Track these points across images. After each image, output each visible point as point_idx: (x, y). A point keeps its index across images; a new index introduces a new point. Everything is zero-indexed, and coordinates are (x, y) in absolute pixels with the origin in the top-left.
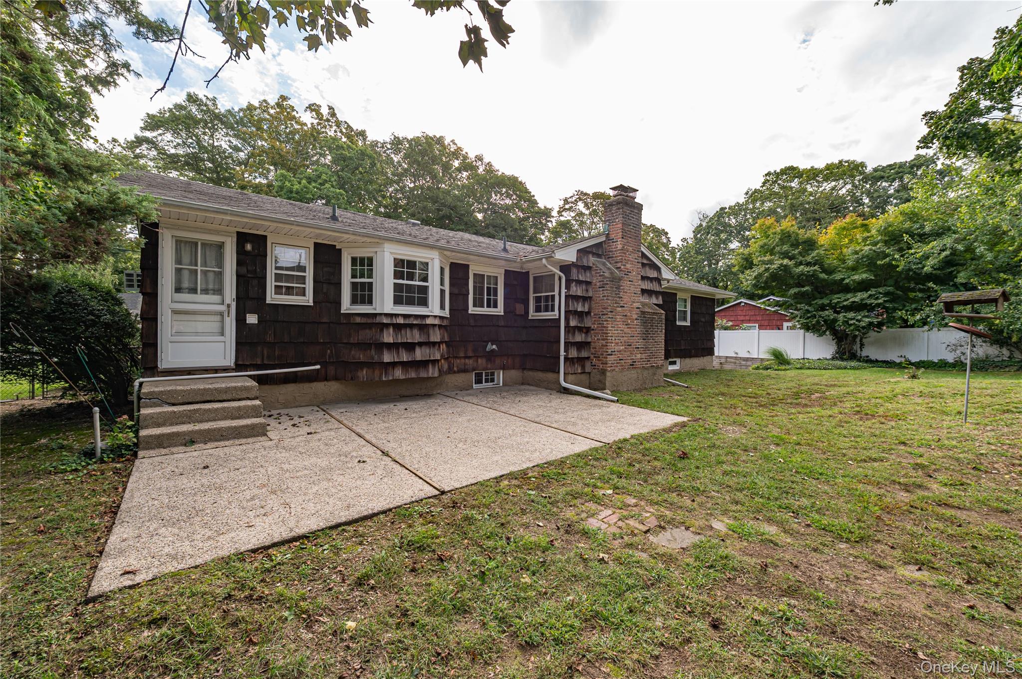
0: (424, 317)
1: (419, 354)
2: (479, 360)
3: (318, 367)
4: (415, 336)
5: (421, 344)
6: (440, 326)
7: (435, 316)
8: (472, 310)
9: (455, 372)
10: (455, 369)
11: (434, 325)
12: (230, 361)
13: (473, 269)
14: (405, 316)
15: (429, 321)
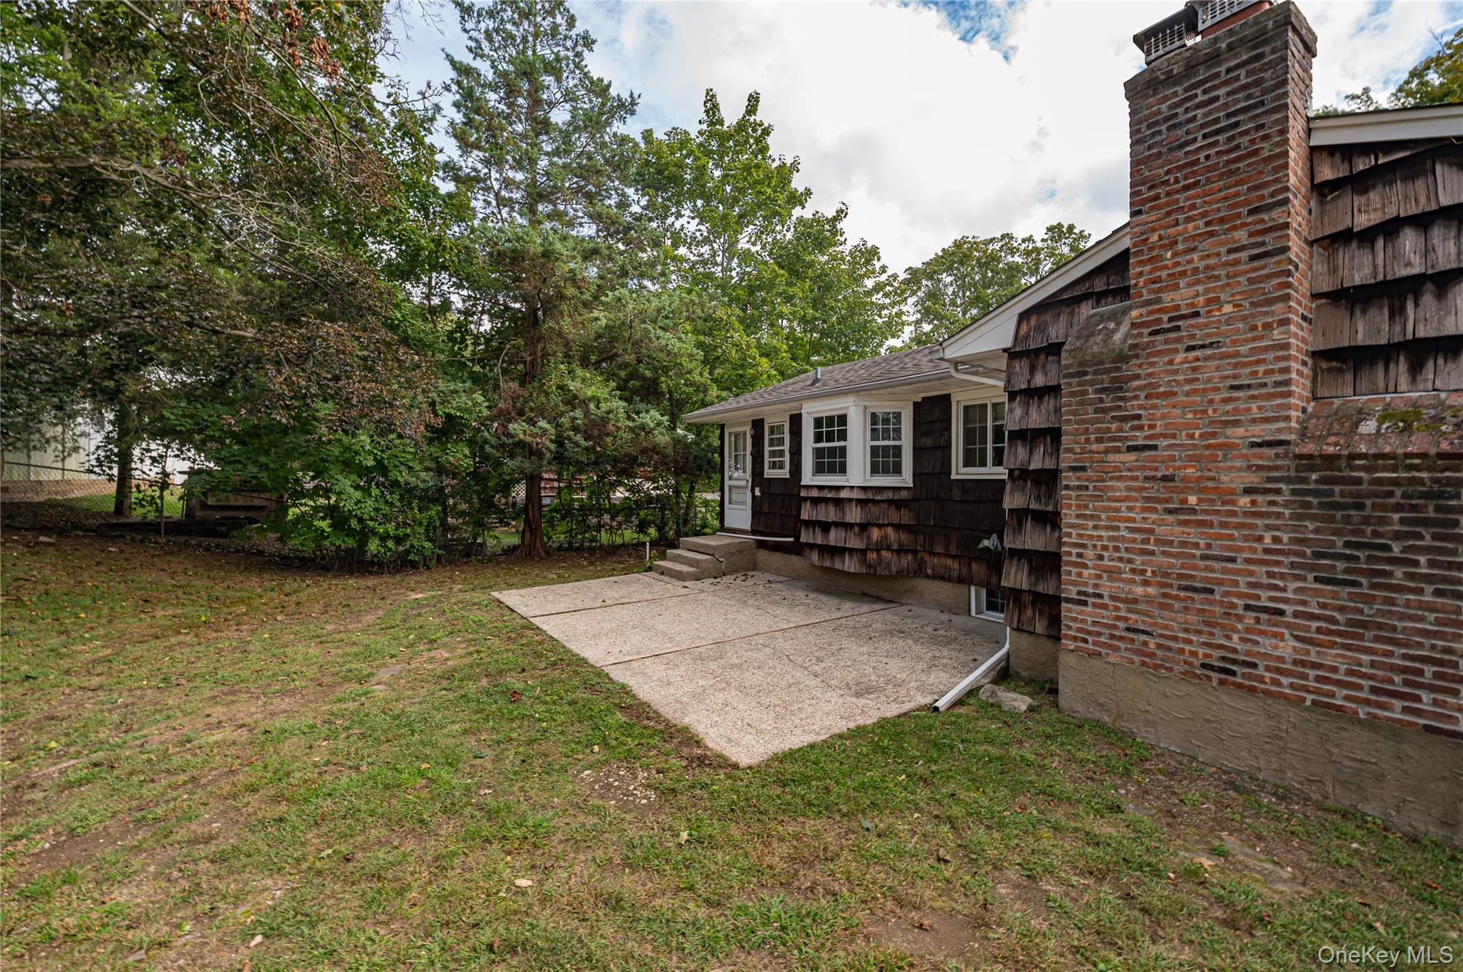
0: (839, 488)
1: (834, 537)
2: (975, 567)
3: (791, 539)
4: (830, 514)
5: (837, 525)
6: (859, 501)
7: (852, 488)
8: (960, 471)
9: (927, 576)
10: (929, 571)
11: (850, 500)
12: (748, 527)
13: (960, 400)
14: (821, 488)
15: (843, 494)
